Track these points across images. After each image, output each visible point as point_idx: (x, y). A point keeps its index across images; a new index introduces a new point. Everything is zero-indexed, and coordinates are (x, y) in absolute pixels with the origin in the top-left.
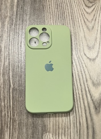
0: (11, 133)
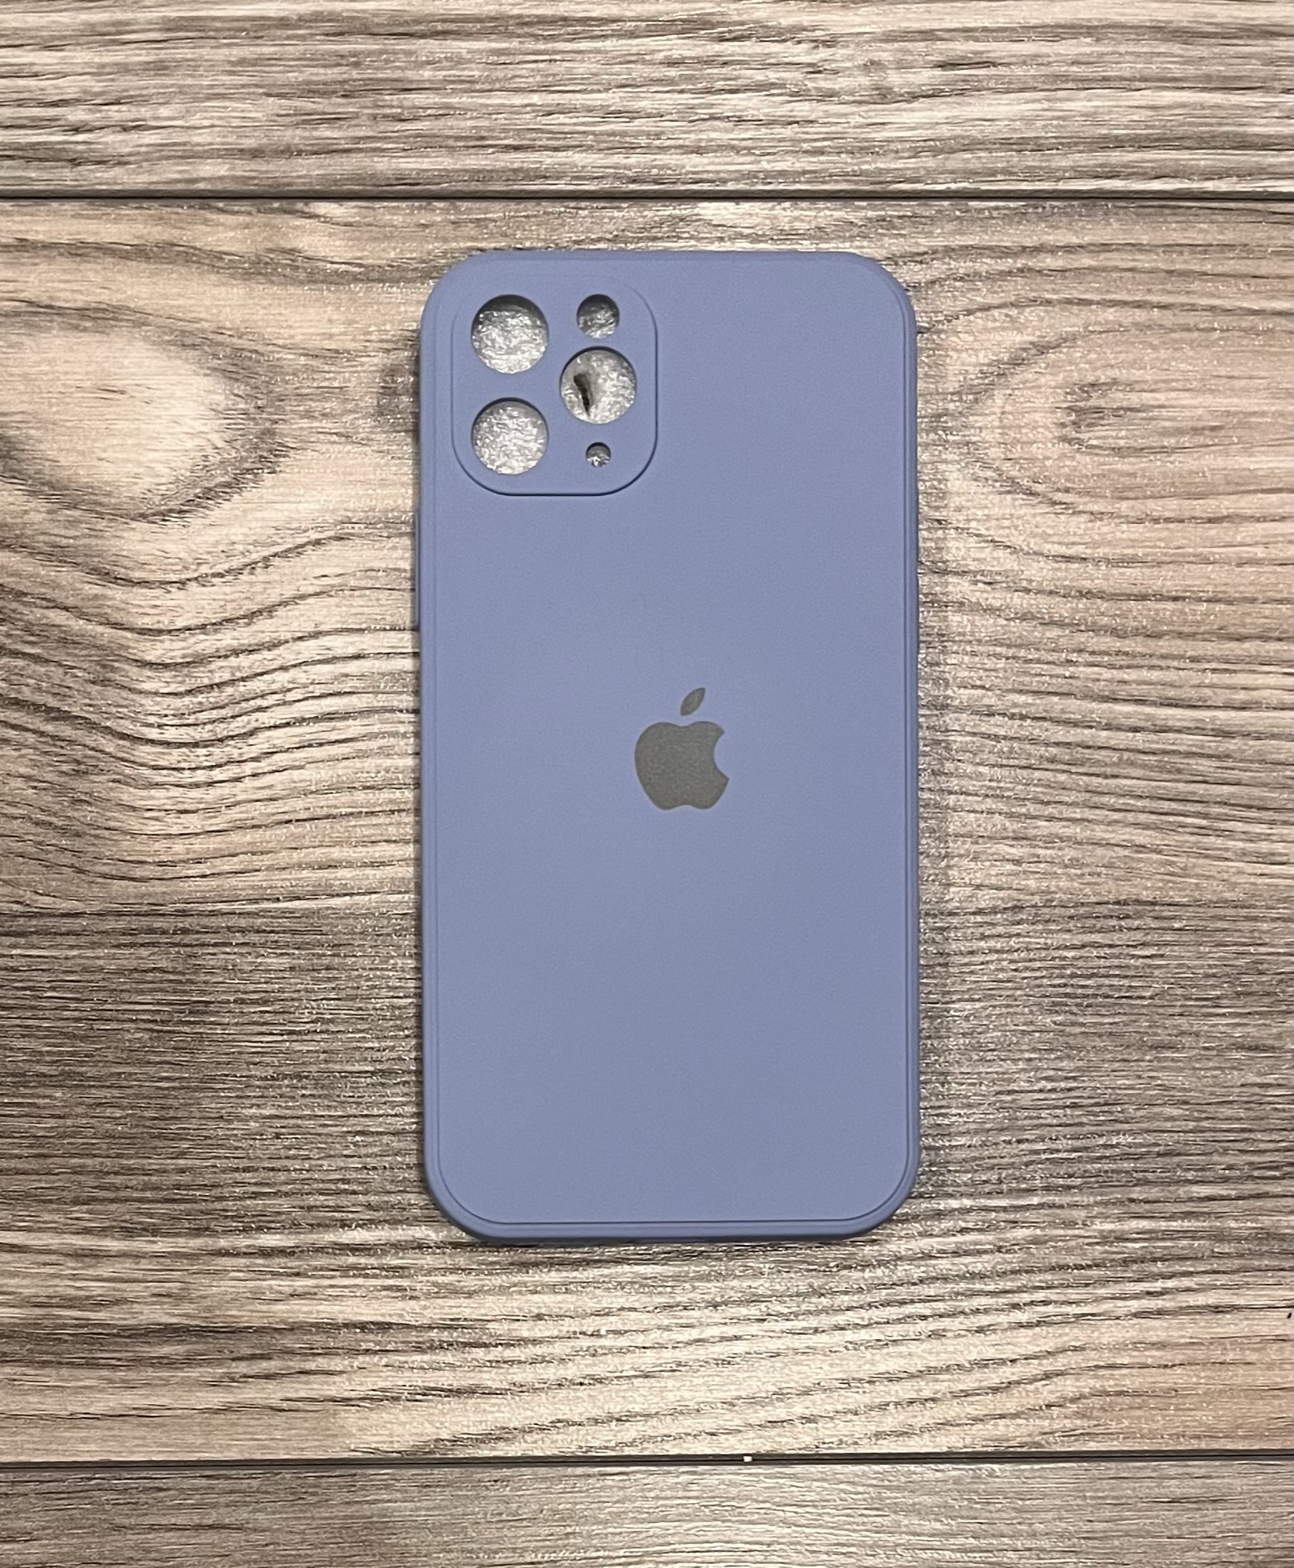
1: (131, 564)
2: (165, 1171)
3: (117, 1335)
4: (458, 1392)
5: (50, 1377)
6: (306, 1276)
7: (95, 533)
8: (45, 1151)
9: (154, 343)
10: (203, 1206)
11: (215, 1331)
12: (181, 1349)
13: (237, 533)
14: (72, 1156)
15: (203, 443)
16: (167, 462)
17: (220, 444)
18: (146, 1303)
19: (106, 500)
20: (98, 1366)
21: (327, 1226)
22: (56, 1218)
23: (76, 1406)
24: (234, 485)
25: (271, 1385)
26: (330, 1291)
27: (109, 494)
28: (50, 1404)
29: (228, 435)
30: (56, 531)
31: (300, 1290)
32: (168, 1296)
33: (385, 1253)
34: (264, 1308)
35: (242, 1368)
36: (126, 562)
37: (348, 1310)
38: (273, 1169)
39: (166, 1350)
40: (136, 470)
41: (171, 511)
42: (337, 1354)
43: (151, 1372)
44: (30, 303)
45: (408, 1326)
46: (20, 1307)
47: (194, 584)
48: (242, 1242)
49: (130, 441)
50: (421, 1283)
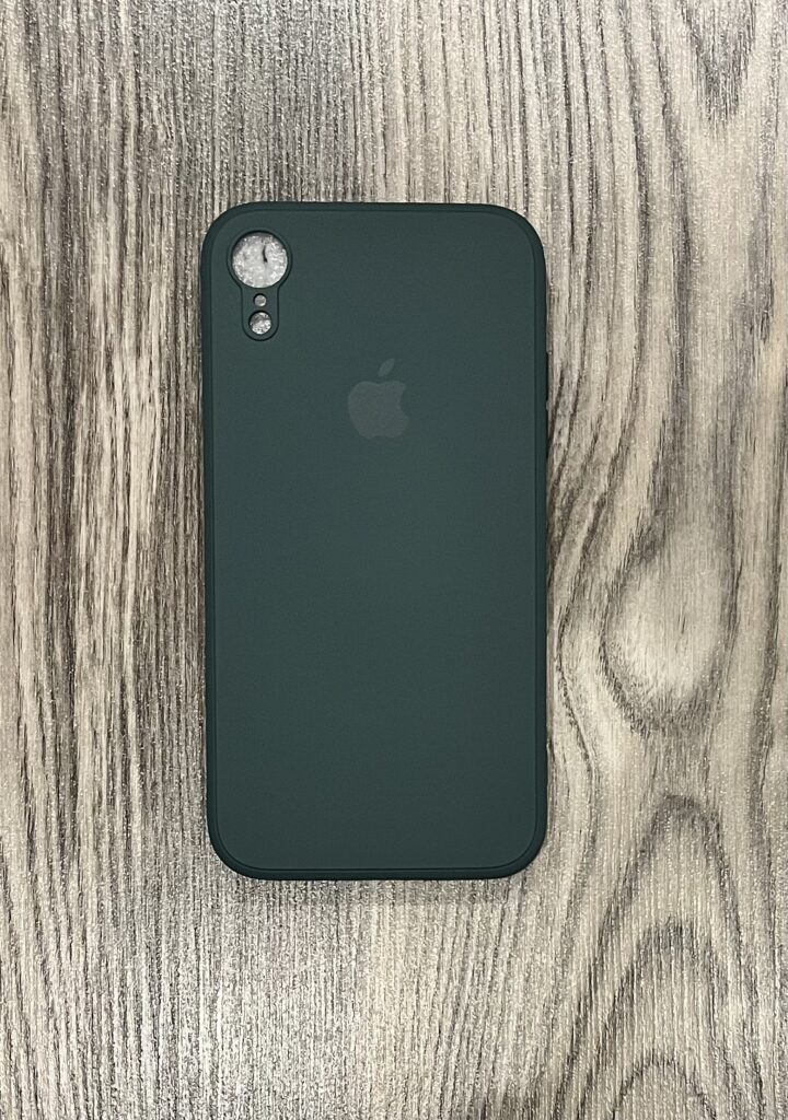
0: (132, 230)
1: (573, 636)
2: (177, 651)
3: (68, 618)
4: (31, 840)
5: (41, 572)
6: (108, 743)
7: (593, 614)
8: (190, 573)
9: (714, 653)
10: (154, 675)
11: (71, 681)
12: (59, 659)
13: (593, 705)
14: (187, 590)
15: (651, 683)
16: (639, 660)
17: (650, 694)
18: (89, 636)
19: (614, 619)
20: (47, 604)
21: (142, 756)
22: (146, 579)
23: (21, 590)
24: (623, 703)
25: (35, 718)
26: (98, 758)
27: (617, 622)
28: (22, 573)
29: (656, 701)
30: (594, 588)
31: (98, 737)
32: (94, 652)
33: (124, 793)
34: (87, 713)
35: (47, 699)
36: (574, 632)
37: (86, 769)
38: (179, 721)
39: (59, 649)
40: (633, 642)
41: (607, 663)
42: (56, 761)
43: (43, 639)
44: (740, 574)
45: (75, 808)
46: (87, 555)
47: (560, 676)
48: (131, 700)
49: (652, 636)
50: (103, 818)
